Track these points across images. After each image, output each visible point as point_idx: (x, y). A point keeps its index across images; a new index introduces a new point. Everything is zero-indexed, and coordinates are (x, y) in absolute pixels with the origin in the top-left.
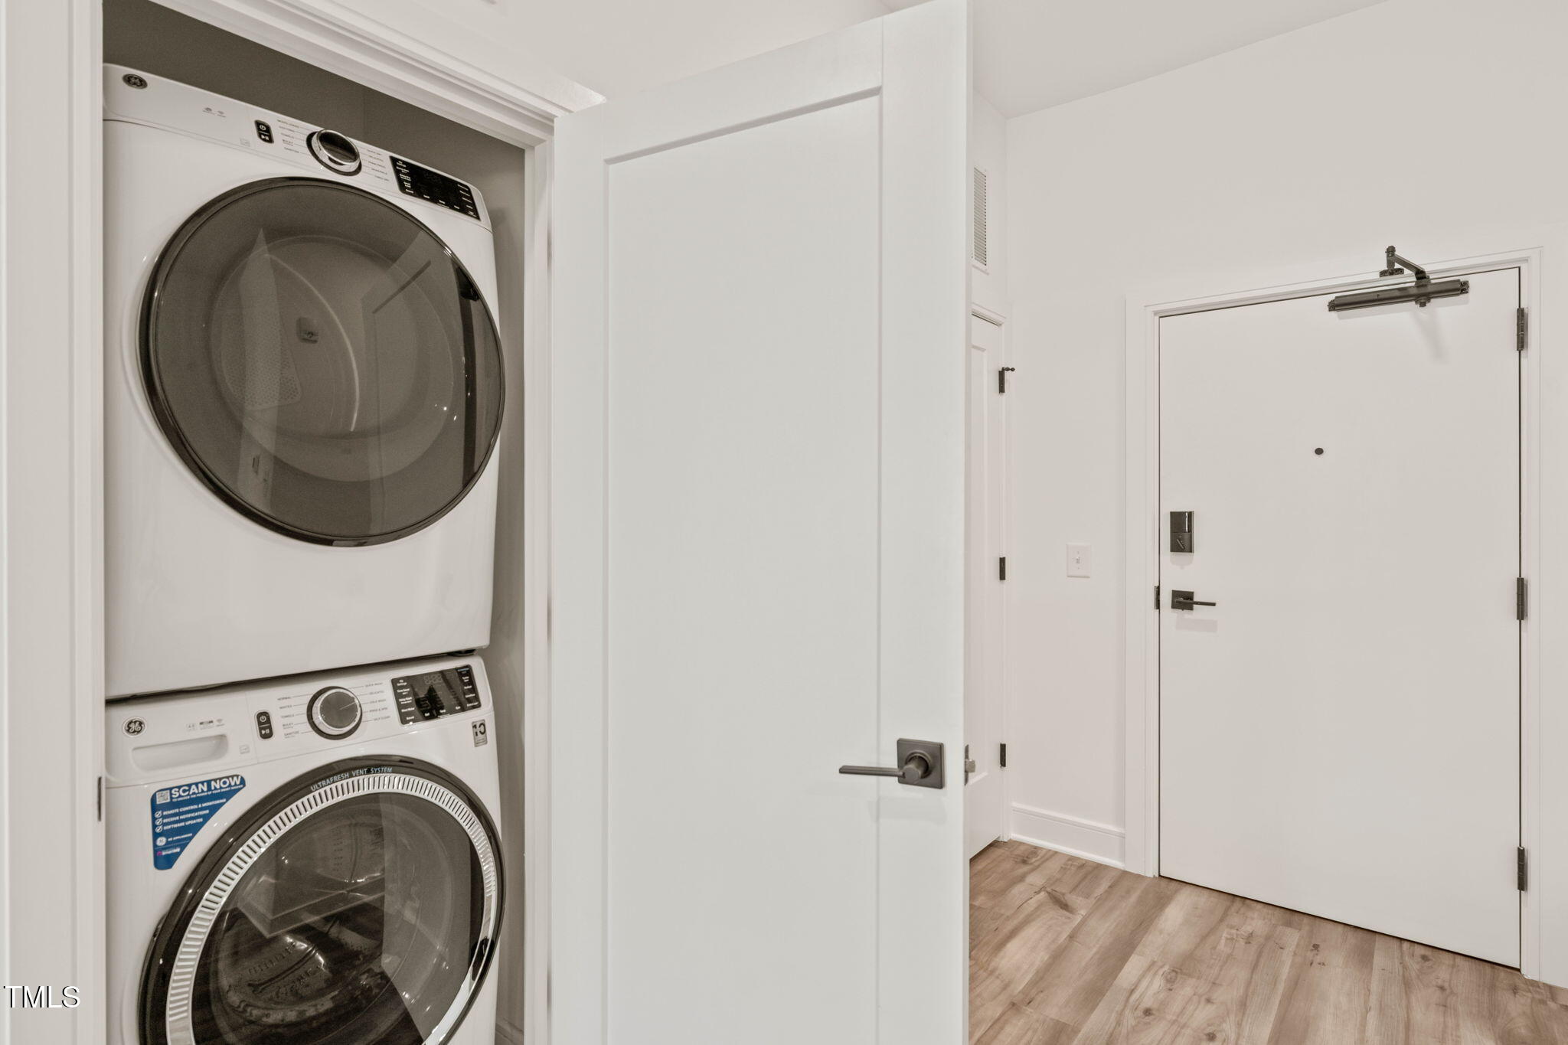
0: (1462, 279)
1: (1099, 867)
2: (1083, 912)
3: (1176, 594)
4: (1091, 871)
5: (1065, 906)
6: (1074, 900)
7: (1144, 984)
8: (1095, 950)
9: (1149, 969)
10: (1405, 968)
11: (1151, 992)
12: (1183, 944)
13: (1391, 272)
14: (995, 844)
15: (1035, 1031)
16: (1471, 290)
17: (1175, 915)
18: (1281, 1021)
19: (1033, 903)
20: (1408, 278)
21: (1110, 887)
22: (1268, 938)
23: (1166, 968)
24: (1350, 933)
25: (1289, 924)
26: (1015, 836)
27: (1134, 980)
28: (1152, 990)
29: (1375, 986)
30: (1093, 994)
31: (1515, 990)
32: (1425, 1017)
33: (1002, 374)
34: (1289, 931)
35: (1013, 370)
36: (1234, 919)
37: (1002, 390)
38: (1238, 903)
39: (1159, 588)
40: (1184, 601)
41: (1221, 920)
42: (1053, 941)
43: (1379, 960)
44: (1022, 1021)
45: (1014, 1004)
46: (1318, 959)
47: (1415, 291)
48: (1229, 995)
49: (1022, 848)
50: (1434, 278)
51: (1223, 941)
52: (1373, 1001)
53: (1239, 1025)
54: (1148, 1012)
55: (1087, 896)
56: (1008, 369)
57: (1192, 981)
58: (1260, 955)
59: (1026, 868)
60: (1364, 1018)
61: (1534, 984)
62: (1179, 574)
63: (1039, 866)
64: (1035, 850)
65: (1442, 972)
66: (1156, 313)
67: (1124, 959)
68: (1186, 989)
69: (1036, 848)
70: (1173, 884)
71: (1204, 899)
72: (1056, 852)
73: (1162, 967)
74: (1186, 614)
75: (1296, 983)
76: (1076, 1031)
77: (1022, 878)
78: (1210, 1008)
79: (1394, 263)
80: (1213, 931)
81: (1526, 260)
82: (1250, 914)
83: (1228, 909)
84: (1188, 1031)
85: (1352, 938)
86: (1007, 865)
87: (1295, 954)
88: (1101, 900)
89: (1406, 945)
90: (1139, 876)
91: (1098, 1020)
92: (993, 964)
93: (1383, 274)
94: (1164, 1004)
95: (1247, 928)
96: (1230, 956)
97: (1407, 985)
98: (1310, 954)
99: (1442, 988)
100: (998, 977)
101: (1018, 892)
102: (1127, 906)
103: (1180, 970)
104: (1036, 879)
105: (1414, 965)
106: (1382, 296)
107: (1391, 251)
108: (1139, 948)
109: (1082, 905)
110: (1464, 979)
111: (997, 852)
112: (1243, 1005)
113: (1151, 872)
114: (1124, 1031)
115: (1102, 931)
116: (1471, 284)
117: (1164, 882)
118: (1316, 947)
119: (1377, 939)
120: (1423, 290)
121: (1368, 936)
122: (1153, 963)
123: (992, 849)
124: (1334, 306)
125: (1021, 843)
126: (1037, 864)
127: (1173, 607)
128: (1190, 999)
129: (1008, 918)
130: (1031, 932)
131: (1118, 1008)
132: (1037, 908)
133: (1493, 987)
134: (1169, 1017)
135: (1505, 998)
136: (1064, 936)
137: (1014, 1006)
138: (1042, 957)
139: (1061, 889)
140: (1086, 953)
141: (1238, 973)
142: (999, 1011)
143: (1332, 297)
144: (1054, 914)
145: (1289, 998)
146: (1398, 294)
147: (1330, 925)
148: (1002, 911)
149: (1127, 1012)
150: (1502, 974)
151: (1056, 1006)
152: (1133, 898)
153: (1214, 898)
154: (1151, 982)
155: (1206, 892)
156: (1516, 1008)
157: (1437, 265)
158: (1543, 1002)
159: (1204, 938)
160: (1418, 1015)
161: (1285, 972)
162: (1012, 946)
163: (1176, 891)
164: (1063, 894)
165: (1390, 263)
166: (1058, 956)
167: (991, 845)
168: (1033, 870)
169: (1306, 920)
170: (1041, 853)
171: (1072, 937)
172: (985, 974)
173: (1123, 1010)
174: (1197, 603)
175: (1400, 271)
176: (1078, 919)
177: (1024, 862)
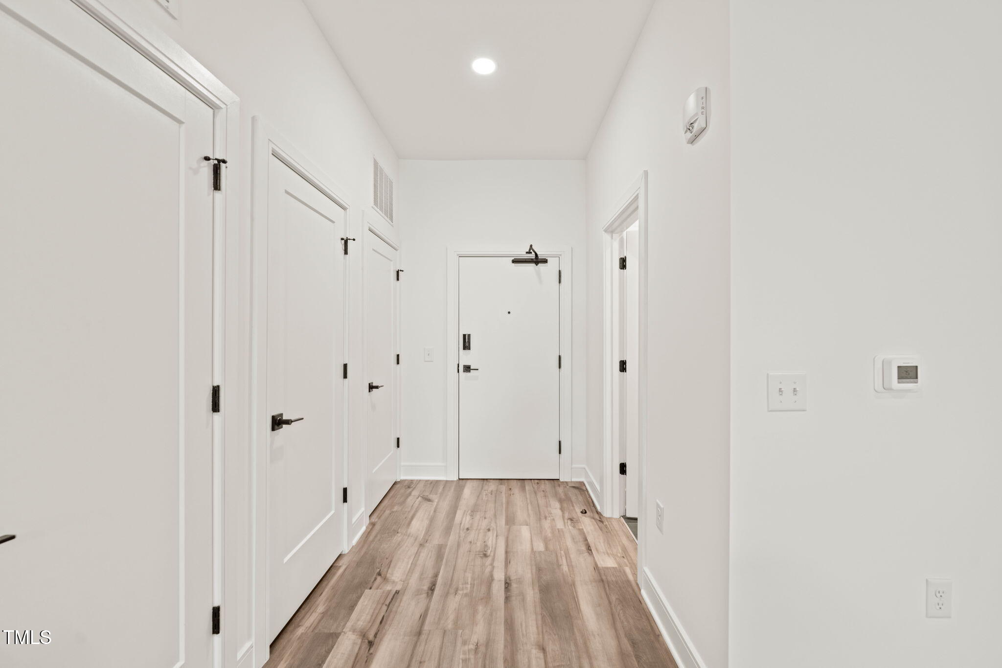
0: (547, 258)
1: (437, 482)
2: (437, 500)
3: (465, 367)
4: (435, 484)
5: (429, 500)
6: (431, 497)
7: (464, 519)
8: (444, 513)
9: (464, 513)
10: (534, 488)
11: (467, 522)
12: (472, 502)
13: (529, 253)
14: (395, 483)
15: (432, 551)
16: (548, 262)
17: (468, 491)
18: (507, 517)
19: (417, 502)
20: (533, 256)
21: (443, 488)
22: (497, 491)
23: (469, 512)
24: (518, 481)
25: (501, 484)
26: (403, 478)
27: (460, 520)
28: (467, 521)
29: (528, 496)
30: (448, 530)
31: (559, 486)
32: (542, 502)
33: (398, 272)
34: (502, 486)
35: (403, 271)
36: (486, 487)
37: (398, 279)
38: (485, 481)
39: (459, 364)
40: (467, 369)
41: (482, 489)
42: (429, 515)
43: (527, 488)
44: (426, 549)
45: (421, 544)
46: (512, 493)
47: (535, 260)
48: (490, 514)
49: (406, 482)
50: (540, 257)
51: (484, 496)
52: (529, 501)
53: (496, 523)
54: (468, 529)
55: (436, 494)
56: (401, 271)
57: (479, 513)
58: (496, 496)
59: (410, 490)
60: (528, 507)
61: (563, 482)
62: (467, 358)
63: (415, 488)
64: (412, 481)
65: (543, 486)
66: (458, 255)
67: (455, 513)
68: (478, 516)
69: (412, 480)
70: (464, 481)
71: (475, 483)
72: (420, 480)
73: (468, 512)
74: (468, 374)
75: (508, 503)
76: (446, 546)
77: (410, 494)
78: (486, 520)
79: (531, 250)
80: (480, 493)
81: (561, 255)
82: (489, 484)
83: (483, 484)
84: (481, 531)
85: (519, 483)
86: (402, 491)
87: (505, 493)
88: (442, 494)
89: (532, 480)
90: (452, 481)
91: (453, 538)
92: (408, 532)
93: (527, 253)
94: (472, 524)
95: (490, 489)
96: (487, 500)
97: (535, 493)
98: (509, 492)
99: (543, 491)
100: (412, 537)
101: (410, 500)
102: (451, 494)
103: (474, 511)
104: (415, 493)
105: (536, 486)
106: (527, 260)
107: (531, 246)
108: (459, 507)
109: (435, 497)
110: (547, 486)
111: (397, 486)
112: (495, 516)
113: (456, 478)
114: (462, 539)
115: (445, 506)
116: (548, 260)
117: (461, 481)
118: (510, 489)
119: (526, 483)
120: (537, 260)
121: (522, 481)
122: (465, 511)
123: (395, 486)
124: (514, 261)
125: (405, 480)
126: (414, 487)
127: (464, 372)
128: (479, 520)
129: (409, 512)
130: (420, 514)
131: (458, 531)
132: (419, 504)
133: (554, 487)
134: (475, 528)
135: (558, 488)
136: (432, 512)
137: (421, 545)
138: (426, 522)
139: (426, 494)
140: (442, 516)
141: (491, 505)
142: (416, 549)
143: (513, 258)
144: (426, 505)
145: (507, 508)
146: (530, 260)
147: (512, 481)
148: (406, 510)
149: (461, 532)
150: (555, 481)
151: (437, 539)
152: (452, 490)
153: (478, 482)
154: (466, 519)
155: (475, 481)
156: (560, 490)
157: (541, 254)
158: (566, 487)
159: (478, 497)
160: (540, 502)
161: (504, 500)
162: (414, 522)
163: (466, 483)
164: (428, 496)
165: (530, 250)
166: (432, 520)
167: (394, 484)
168: (413, 490)
169: (506, 481)
170: (414, 482)
171: (435, 511)
172: (406, 537)
173: (460, 532)
174: (472, 370)
175: (531, 253)
176: (435, 503)
177: (409, 487)
